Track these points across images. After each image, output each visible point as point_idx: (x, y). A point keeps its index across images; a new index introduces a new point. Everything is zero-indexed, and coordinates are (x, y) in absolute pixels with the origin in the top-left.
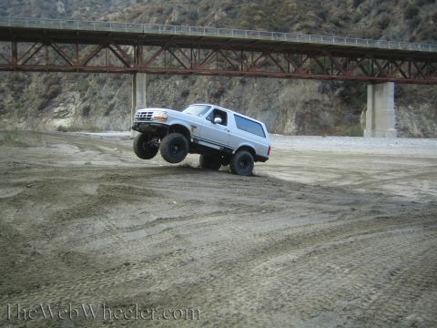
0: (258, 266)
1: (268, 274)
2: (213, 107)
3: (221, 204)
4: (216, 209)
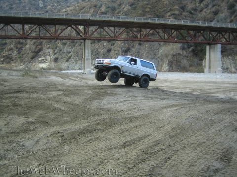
0: (165, 110)
1: (169, 112)
2: (131, 57)
3: (144, 97)
4: (143, 98)
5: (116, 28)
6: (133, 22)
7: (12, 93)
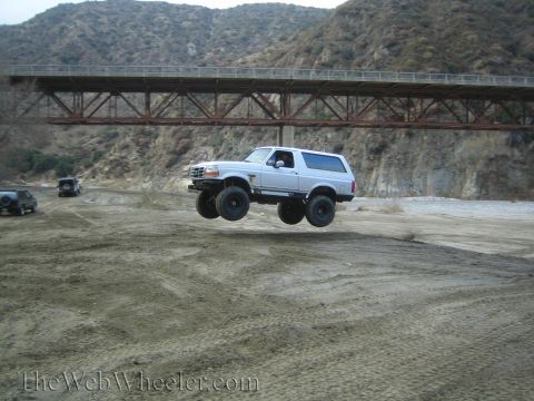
7: (85, 249)
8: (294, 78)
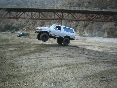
5: (78, 14)
6: (87, 11)
8: (65, 9)
